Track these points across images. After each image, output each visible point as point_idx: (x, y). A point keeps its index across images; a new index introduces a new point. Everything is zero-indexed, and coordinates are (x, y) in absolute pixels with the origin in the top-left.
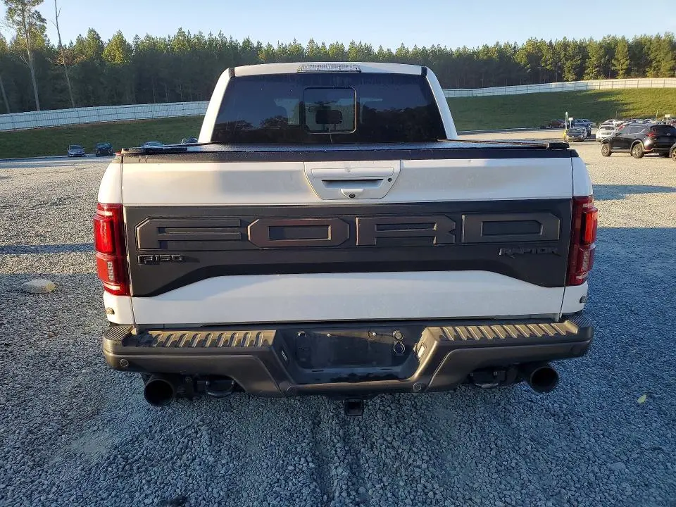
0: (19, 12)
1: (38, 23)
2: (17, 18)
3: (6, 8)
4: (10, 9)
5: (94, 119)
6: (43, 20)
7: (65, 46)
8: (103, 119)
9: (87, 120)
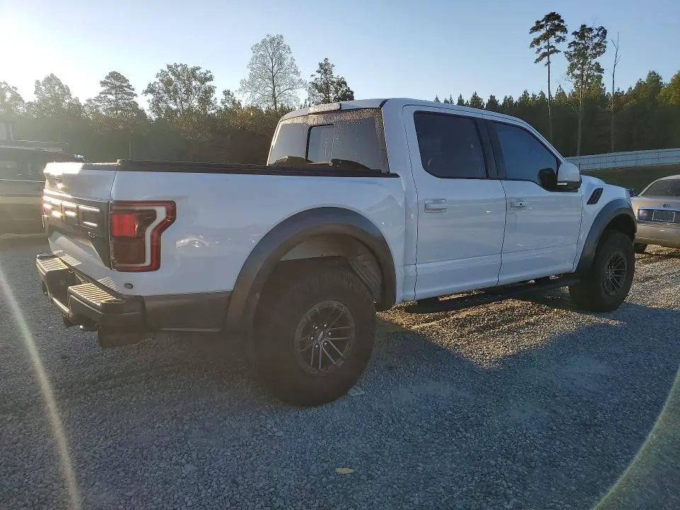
0: (580, 66)
1: (596, 74)
2: (577, 72)
3: (568, 64)
4: (572, 65)
5: (631, 164)
6: (601, 71)
7: (623, 92)
8: (641, 164)
9: (622, 165)
